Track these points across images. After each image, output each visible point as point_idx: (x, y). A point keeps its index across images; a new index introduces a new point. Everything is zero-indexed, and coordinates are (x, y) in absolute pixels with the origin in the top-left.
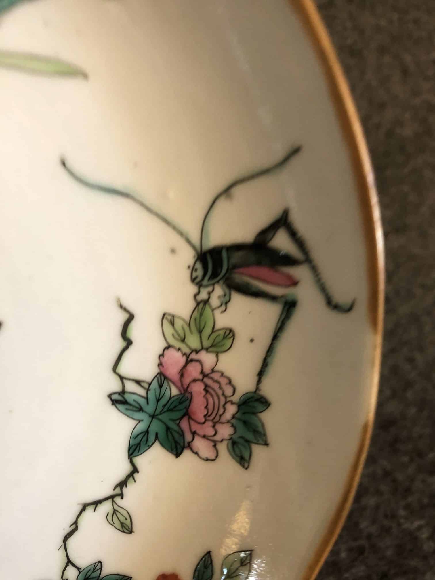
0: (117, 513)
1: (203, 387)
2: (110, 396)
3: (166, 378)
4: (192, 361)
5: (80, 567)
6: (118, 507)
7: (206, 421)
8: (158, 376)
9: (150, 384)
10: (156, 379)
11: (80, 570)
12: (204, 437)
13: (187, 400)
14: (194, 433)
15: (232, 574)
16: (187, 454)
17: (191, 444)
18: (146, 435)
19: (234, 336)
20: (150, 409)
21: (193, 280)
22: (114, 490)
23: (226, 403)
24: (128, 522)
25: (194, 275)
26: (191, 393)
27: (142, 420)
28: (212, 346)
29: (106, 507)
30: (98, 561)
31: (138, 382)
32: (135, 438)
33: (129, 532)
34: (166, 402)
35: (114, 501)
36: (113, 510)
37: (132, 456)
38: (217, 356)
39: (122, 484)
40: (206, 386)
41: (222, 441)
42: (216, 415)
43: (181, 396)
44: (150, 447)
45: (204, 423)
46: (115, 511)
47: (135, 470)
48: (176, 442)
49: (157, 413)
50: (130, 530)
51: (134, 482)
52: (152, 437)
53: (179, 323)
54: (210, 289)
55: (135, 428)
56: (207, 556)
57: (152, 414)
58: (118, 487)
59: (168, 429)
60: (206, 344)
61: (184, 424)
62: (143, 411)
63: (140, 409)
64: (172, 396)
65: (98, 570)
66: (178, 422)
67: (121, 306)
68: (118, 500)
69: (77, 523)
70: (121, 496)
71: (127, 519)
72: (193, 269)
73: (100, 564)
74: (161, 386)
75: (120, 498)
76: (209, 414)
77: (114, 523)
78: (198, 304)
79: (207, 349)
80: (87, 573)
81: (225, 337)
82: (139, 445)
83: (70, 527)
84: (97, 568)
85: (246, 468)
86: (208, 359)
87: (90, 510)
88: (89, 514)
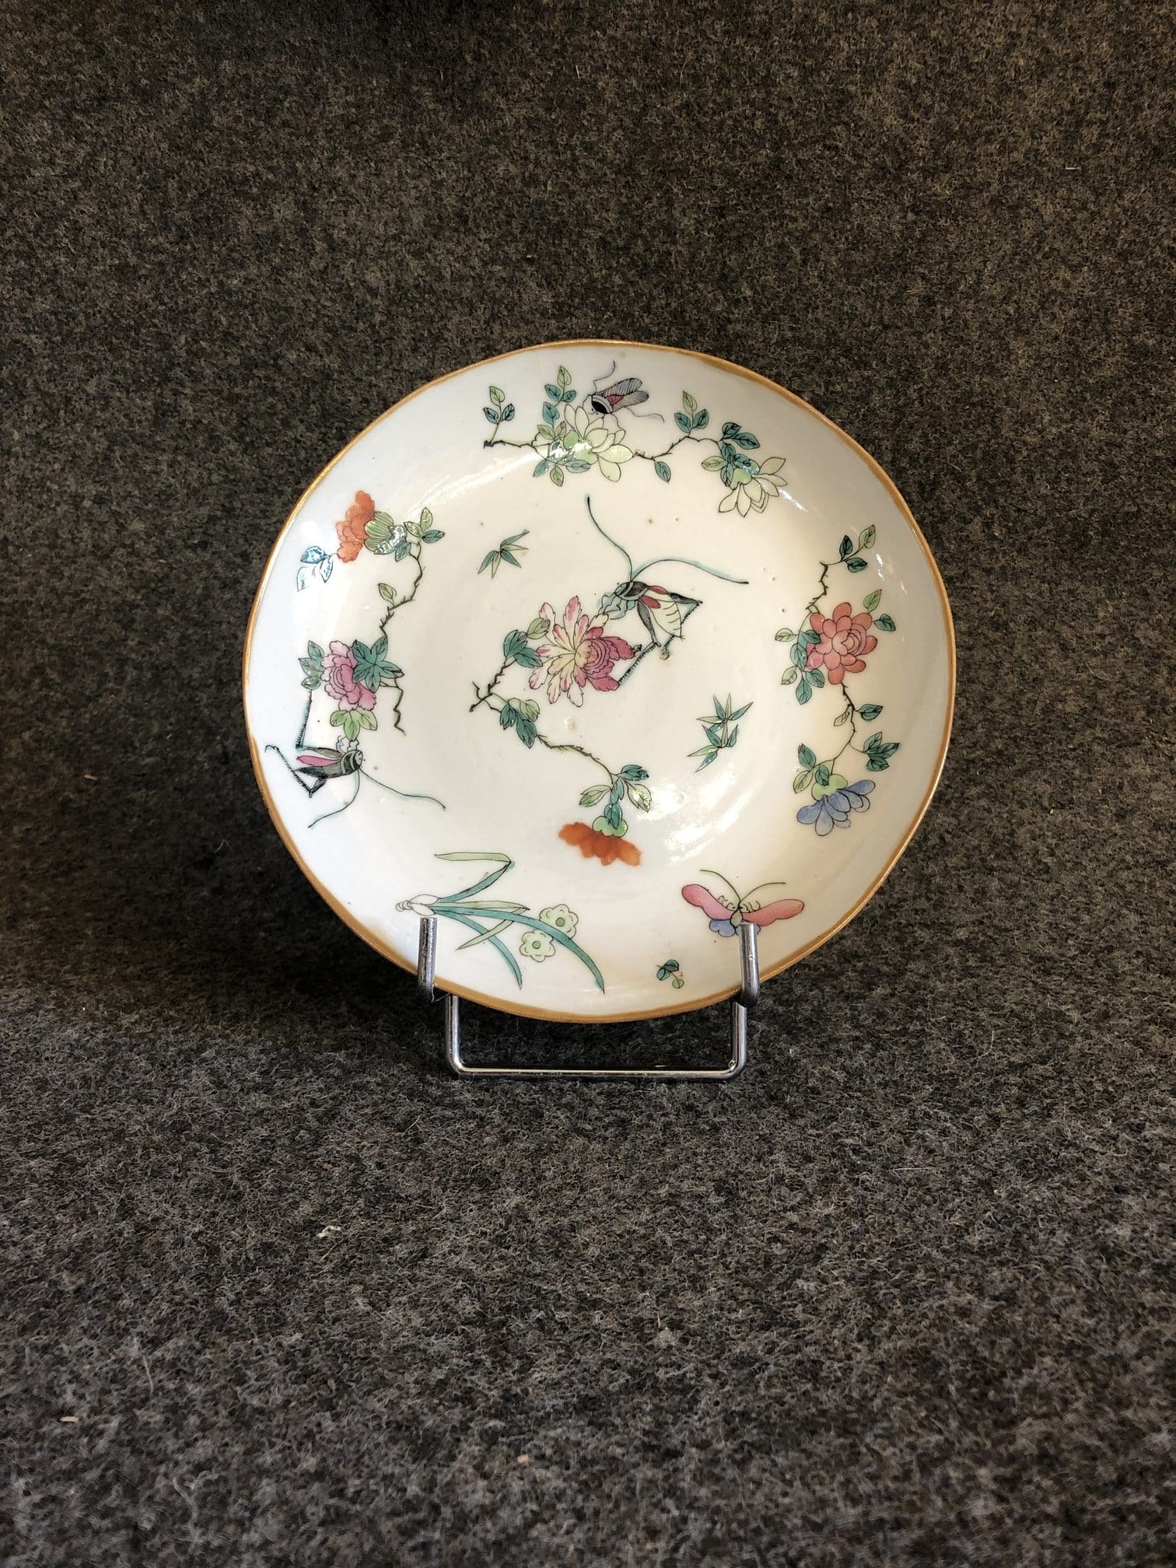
0: (390, 597)
1: (346, 688)
2: (404, 675)
3: (370, 690)
4: (355, 703)
5: (410, 556)
6: (390, 601)
7: (341, 667)
8: (375, 691)
9: (380, 685)
10: (376, 689)
11: (410, 554)
12: (340, 656)
13: (354, 679)
14: (347, 657)
16: (350, 643)
17: (349, 650)
18: (378, 653)
19: (331, 723)
20: (377, 670)
21: (361, 753)
22: (394, 613)
23: (329, 680)
24: (383, 592)
25: (360, 756)
26: (353, 683)
27: (382, 661)
28: (344, 714)
29: (397, 600)
30: (398, 562)
31: (387, 686)
32: (384, 649)
33: (381, 584)
34: (368, 675)
35: (393, 605)
37: (385, 637)
38: (339, 708)
39: (389, 617)
40: (343, 689)
41: (328, 656)
42: (334, 672)
43: (359, 680)
44: (374, 645)
45: (342, 665)
46: (392, 598)
47: (382, 627)
48: (358, 650)
49: (373, 667)
50: (380, 586)
51: (382, 619)
52: (374, 651)
53: (367, 725)
54: (350, 749)
55: (386, 656)
56: (327, 580)
57: (376, 666)
58: (392, 615)
59: (364, 658)
60: (347, 715)
61: (354, 663)
63: (383, 668)
64: (365, 680)
66: (359, 663)
67: (402, 731)
68: (391, 606)
69: (415, 587)
70: (389, 609)
71: (383, 594)
72: (362, 759)
74: (373, 685)
75: (389, 607)
76: (339, 671)
77: (392, 590)
78: (356, 739)
79: (347, 712)
81: (336, 721)
82: (381, 646)
83: (419, 584)
85: (310, 641)
86: (345, 705)
87: (408, 597)
88: (408, 594)
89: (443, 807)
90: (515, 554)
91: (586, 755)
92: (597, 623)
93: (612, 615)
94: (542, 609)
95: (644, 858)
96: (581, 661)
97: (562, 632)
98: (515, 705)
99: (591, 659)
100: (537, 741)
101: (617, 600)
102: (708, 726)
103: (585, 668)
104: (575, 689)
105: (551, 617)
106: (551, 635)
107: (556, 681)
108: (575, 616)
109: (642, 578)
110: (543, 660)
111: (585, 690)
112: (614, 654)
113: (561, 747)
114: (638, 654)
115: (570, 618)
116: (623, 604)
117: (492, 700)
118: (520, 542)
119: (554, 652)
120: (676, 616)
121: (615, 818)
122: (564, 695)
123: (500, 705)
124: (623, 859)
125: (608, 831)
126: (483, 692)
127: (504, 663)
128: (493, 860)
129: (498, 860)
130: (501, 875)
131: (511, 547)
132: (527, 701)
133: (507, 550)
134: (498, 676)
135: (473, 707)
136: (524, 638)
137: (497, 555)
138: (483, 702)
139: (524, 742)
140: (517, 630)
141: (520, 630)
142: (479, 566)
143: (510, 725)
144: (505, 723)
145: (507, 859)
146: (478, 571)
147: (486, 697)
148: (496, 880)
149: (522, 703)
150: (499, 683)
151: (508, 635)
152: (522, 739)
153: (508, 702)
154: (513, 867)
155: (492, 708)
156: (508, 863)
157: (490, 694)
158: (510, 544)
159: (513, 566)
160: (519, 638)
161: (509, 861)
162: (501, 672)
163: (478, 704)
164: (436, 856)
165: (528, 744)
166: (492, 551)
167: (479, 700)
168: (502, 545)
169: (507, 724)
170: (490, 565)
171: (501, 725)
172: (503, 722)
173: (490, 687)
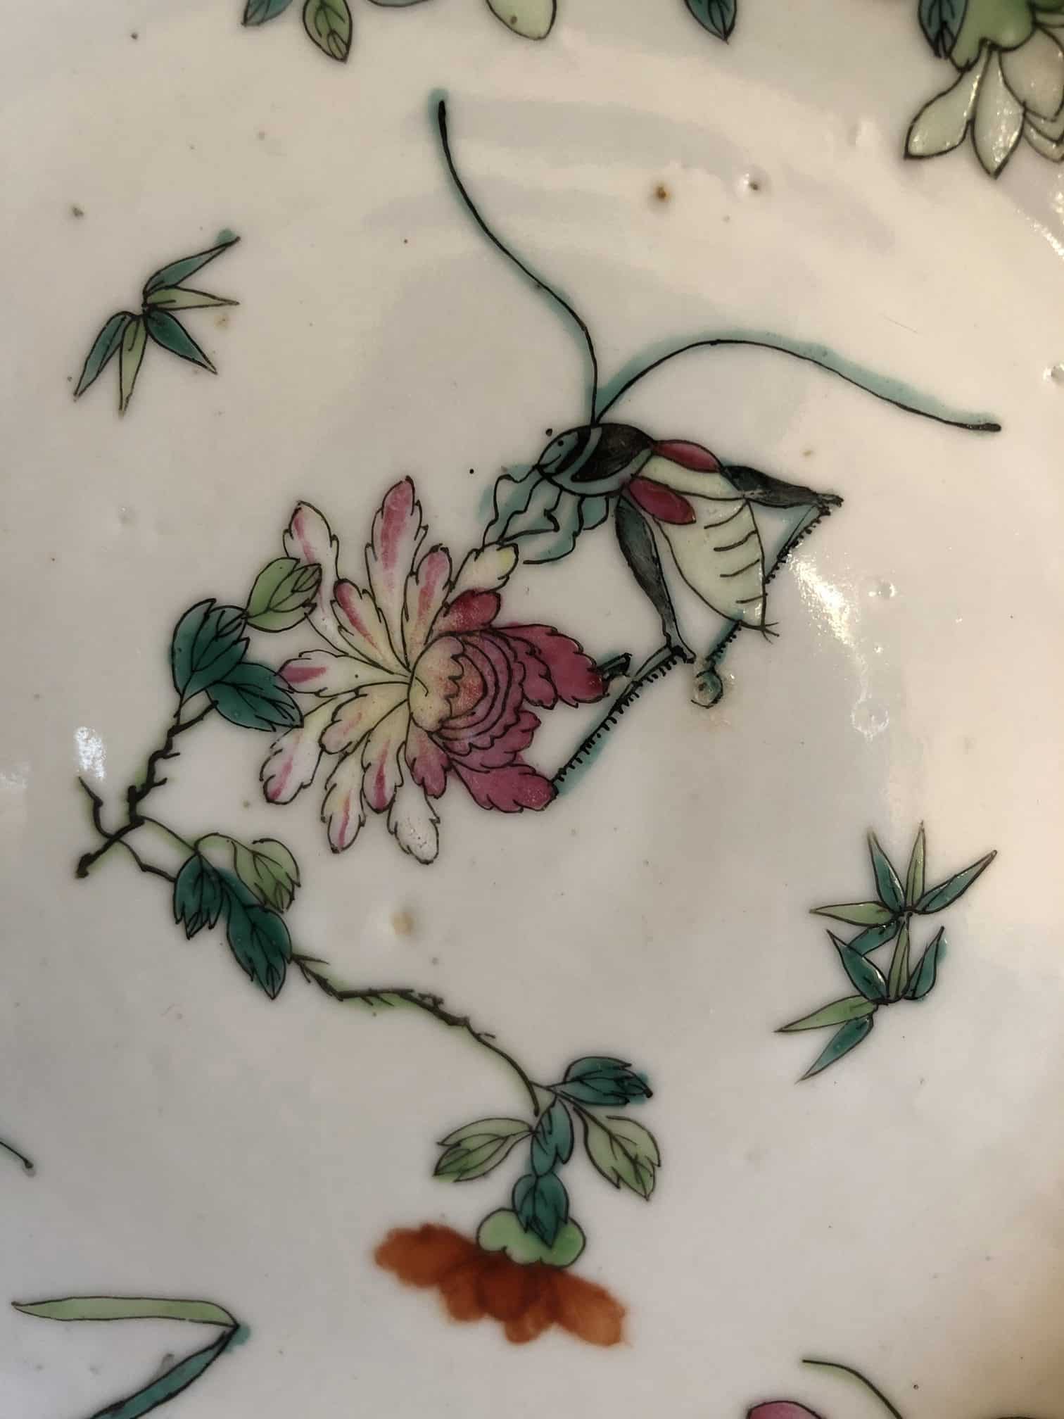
89: (28, 1164)
90: (198, 324)
91: (451, 1021)
92: (481, 574)
93: (532, 547)
94: (292, 526)
95: (634, 1325)
96: (430, 708)
97: (363, 608)
98: (218, 857)
99: (462, 703)
100: (293, 975)
101: (545, 495)
102: (847, 933)
103: (441, 734)
104: (411, 805)
105: (323, 553)
106: (325, 619)
107: (349, 776)
108: (405, 548)
109: (632, 412)
110: (305, 702)
111: (442, 806)
112: (535, 686)
113: (371, 996)
114: (619, 685)
115: (389, 559)
116: (568, 503)
117: (144, 841)
118: (212, 279)
119: (338, 676)
120: (748, 553)
121: (544, 1214)
122: (376, 823)
123: (170, 857)
124: (571, 1326)
125: (523, 1249)
126: (114, 815)
127: (175, 716)
128: (183, 1319)
129: (196, 1319)
130: (208, 1365)
131: (182, 298)
132: (257, 844)
133: (165, 311)
134: (159, 758)
135: (85, 865)
136: (237, 627)
137: (134, 324)
138: (117, 845)
139: (252, 980)
140: (213, 601)
141: (223, 600)
142: (76, 371)
143: (206, 921)
144: (188, 917)
145: (226, 1319)
146: (72, 386)
147: (123, 831)
148: (198, 1376)
149: (241, 851)
150: (164, 782)
151: (185, 615)
152: (245, 969)
153: (195, 848)
154: (242, 1342)
155: (145, 868)
156: (228, 1330)
157: (136, 821)
158: (175, 286)
159: (191, 367)
160: (220, 628)
161: (231, 1323)
162: (169, 745)
163: (99, 853)
164: (15, 1304)
165: (265, 985)
166: (118, 315)
167: (104, 841)
168: (146, 293)
169: (195, 919)
170: (112, 368)
171: (177, 922)
172: (183, 914)
173: (135, 795)
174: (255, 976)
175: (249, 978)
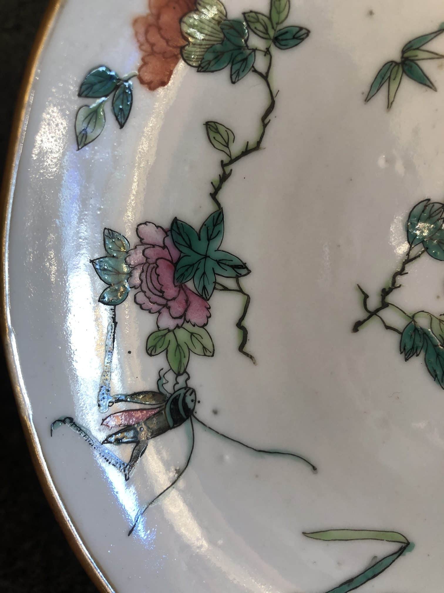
0: (225, 144)
1: (165, 295)
2: (249, 272)
3: (201, 296)
4: (180, 317)
5: (254, 73)
6: (224, 151)
7: (156, 263)
8: (208, 297)
9: (215, 288)
10: (210, 294)
11: (253, 69)
12: (154, 246)
13: (177, 279)
14: (164, 247)
15: (93, 116)
16: (166, 224)
17: (166, 235)
18: (209, 238)
19: (147, 350)
20: (210, 264)
21: (194, 391)
22: (231, 170)
23: (141, 285)
24: (212, 134)
25: (193, 397)
26: (175, 286)
27: (216, 251)
28: (165, 335)
29: (236, 148)
30: (236, 84)
31: (225, 289)
32: (219, 231)
33: (209, 123)
34: (197, 272)
35: (229, 156)
36: (229, 147)
37: (220, 211)
38: (158, 327)
39: (224, 178)
40: (162, 297)
41: (136, 248)
42: (147, 272)
43: (184, 281)
44: (204, 224)
45: (157, 259)
46: (227, 146)
47: (214, 196)
48: (180, 234)
49: (203, 261)
50: (208, 126)
51: (213, 182)
52: (203, 235)
53: (199, 349)
54: (177, 387)
55: (222, 242)
56: (123, 122)
57: (208, 258)
58: (228, 175)
59: (190, 247)
60: (170, 336)
61: (175, 254)
62: (216, 261)
63: (219, 262)
64: (192, 280)
65: (235, 73)
66: (182, 255)
67: (251, 357)
68: (226, 159)
69: (263, 126)
70: (223, 165)
71: (213, 139)
72: (195, 401)
73: (234, 80)
74: (204, 288)
75: (224, 161)
76: (154, 270)
77: (226, 131)
78: (185, 372)
79: (169, 331)
80: (245, 67)
81: (155, 347)
82: (215, 226)
83: (270, 120)
84: (236, 74)
85: (105, 229)
86: (167, 322)
87: (252, 143)
88: (253, 138)
89: (314, 468)
90: (428, 66)
98: (423, 322)
117: (388, 315)
118: (435, 45)
123: (399, 322)
126: (374, 302)
127: (407, 255)
128: (383, 540)
129: (389, 540)
130: (394, 561)
131: (421, 55)
132: (442, 316)
133: (413, 61)
134: (398, 275)
135: (357, 326)
136: (439, 213)
137: (396, 68)
138: (374, 317)
139: (435, 380)
140: (429, 200)
141: (434, 199)
142: (366, 89)
143: (415, 353)
144: (407, 351)
145: (403, 539)
146: (365, 97)
147: (378, 310)
148: (388, 566)
149: (434, 319)
150: (400, 286)
151: (415, 207)
152: (432, 375)
153: (412, 318)
154: (410, 551)
155: (388, 327)
156: (404, 545)
157: (385, 305)
158: (418, 49)
159: (425, 88)
160: (432, 212)
161: (406, 542)
162: (403, 269)
163: (365, 321)
164: (304, 533)
165: (441, 382)
166: (388, 63)
167: (368, 314)
168: (404, 51)
169: (410, 352)
170: (384, 88)
171: (401, 353)
172: (404, 349)
173: (385, 292)
174: (436, 378)
175: (434, 379)
